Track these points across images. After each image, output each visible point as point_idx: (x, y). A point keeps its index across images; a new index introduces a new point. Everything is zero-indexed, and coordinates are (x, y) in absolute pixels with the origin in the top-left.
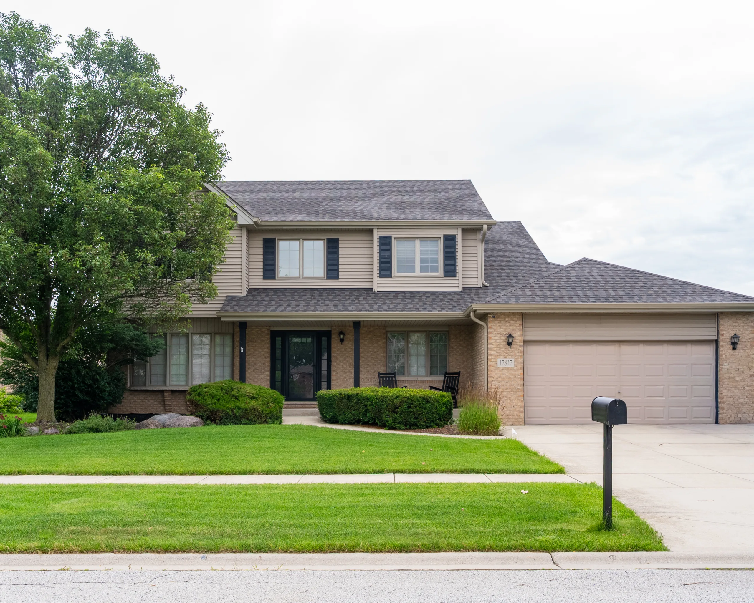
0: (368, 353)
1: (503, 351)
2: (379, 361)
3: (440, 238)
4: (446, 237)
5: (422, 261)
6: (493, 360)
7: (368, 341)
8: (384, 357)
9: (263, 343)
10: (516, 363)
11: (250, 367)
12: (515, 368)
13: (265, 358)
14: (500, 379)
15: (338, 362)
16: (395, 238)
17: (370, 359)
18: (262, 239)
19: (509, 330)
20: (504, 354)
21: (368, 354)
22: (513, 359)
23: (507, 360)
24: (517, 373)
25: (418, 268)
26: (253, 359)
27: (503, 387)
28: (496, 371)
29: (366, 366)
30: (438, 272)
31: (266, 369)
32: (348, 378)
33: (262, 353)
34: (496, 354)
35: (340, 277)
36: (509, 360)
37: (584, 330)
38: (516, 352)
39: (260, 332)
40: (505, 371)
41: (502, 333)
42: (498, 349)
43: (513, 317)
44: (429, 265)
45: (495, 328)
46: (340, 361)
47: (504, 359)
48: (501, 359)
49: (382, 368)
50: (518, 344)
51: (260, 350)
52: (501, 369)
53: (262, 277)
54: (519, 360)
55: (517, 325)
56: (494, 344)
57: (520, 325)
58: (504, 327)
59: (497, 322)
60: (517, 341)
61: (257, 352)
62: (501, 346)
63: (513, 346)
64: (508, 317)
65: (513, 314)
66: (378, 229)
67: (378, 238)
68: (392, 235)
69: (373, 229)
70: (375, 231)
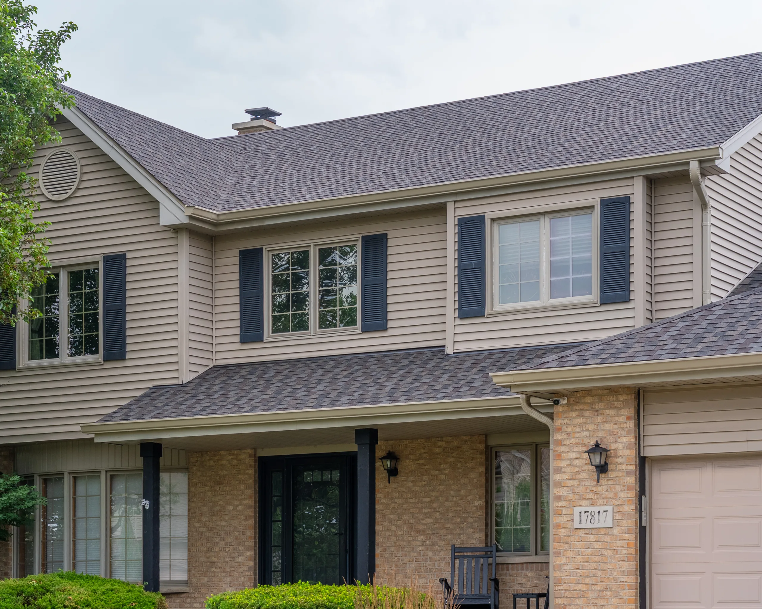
0: (447, 500)
1: (587, 487)
2: (470, 520)
3: (592, 207)
4: (606, 204)
5: (554, 269)
6: (564, 511)
7: (447, 471)
8: (480, 508)
9: (242, 487)
10: (618, 517)
11: (217, 540)
12: (616, 531)
13: (246, 519)
14: (579, 559)
15: (385, 523)
16: (493, 220)
17: (451, 514)
18: (236, 252)
19: (601, 434)
20: (591, 495)
21: (448, 504)
22: (609, 508)
23: (596, 509)
24: (619, 544)
25: (545, 288)
26: (223, 523)
27: (587, 581)
28: (572, 538)
29: (443, 531)
30: (590, 293)
31: (247, 544)
32: (406, 559)
33: (240, 508)
34: (571, 496)
35: (390, 324)
36: (602, 509)
38: (618, 488)
39: (235, 462)
40: (592, 538)
41: (586, 441)
42: (575, 482)
43: (612, 399)
44: (571, 277)
45: (569, 430)
46: (391, 522)
47: (590, 509)
48: (583, 509)
49: (477, 535)
50: (624, 467)
51: (236, 503)
52: (582, 532)
53: (237, 339)
54: (626, 508)
55: (622, 419)
56: (568, 470)
57: (628, 418)
58: (591, 427)
59: (574, 414)
60: (620, 460)
61: (231, 508)
62: (583, 475)
63: (612, 475)
64: (601, 400)
65: (613, 391)
66: (455, 202)
67: (457, 223)
68: (486, 214)
69: (446, 202)
70: (450, 208)
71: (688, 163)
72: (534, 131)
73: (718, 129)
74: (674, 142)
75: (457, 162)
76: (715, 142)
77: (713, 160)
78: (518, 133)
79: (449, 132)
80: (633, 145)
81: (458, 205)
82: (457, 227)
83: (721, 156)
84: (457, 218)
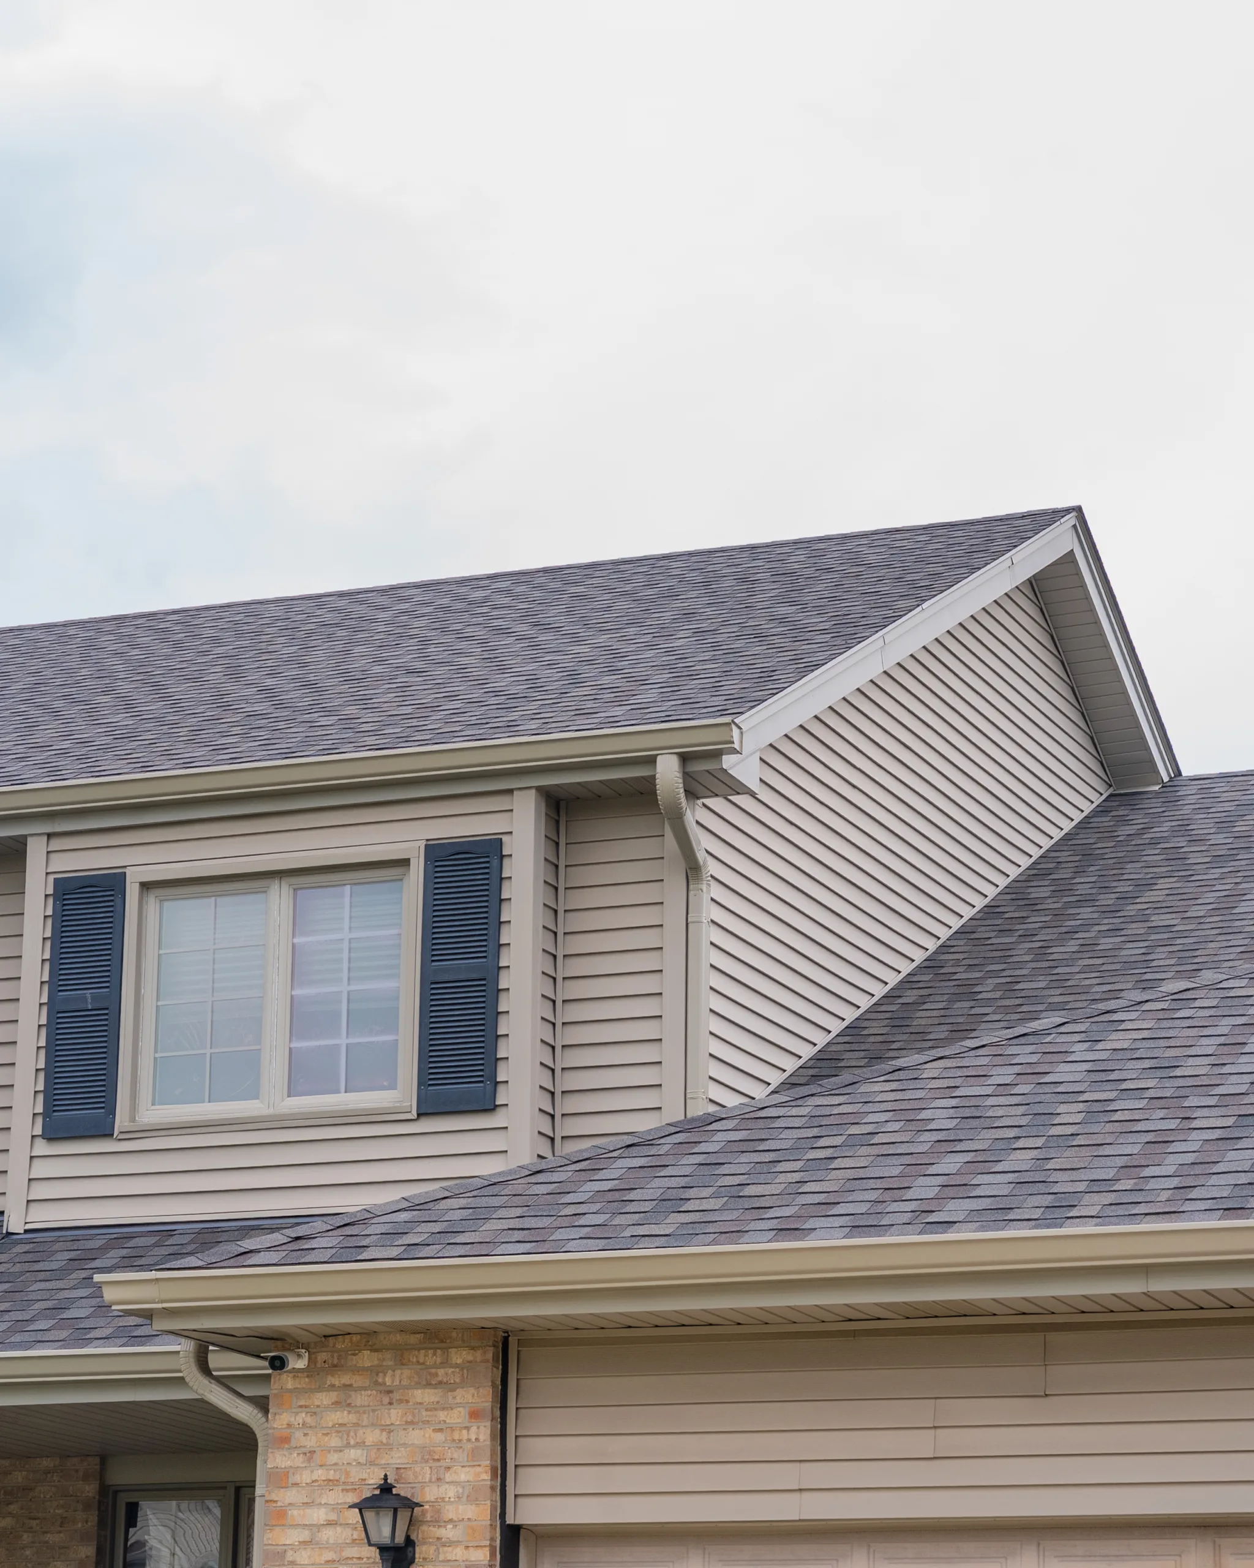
3: (405, 863)
4: (437, 856)
5: (301, 1020)
16: (146, 886)
19: (397, 1458)
25: (274, 1069)
30: (393, 1087)
37: (922, 1443)
41: (356, 1475)
43: (431, 1358)
44: (343, 1041)
45: (310, 1442)
50: (458, 1553)
55: (457, 1417)
56: (304, 1557)
57: (474, 1415)
58: (372, 1436)
59: (324, 1399)
60: (448, 1533)
64: (401, 1363)
65: (435, 1336)
66: (50, 836)
67: (50, 891)
68: (128, 871)
69: (25, 837)
70: (36, 851)
71: (651, 761)
72: (269, 682)
73: (731, 686)
74: (618, 711)
75: (66, 744)
76: (723, 713)
77: (717, 755)
78: (229, 687)
79: (58, 682)
80: (514, 716)
81: (57, 844)
82: (51, 901)
83: (736, 746)
84: (51, 878)
